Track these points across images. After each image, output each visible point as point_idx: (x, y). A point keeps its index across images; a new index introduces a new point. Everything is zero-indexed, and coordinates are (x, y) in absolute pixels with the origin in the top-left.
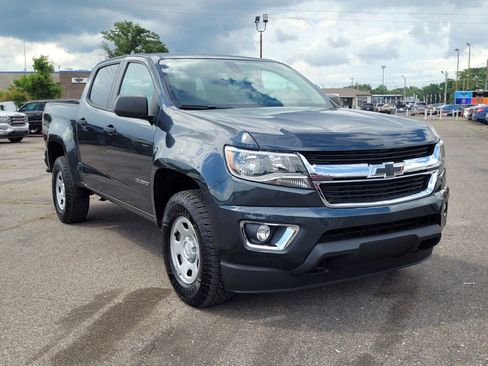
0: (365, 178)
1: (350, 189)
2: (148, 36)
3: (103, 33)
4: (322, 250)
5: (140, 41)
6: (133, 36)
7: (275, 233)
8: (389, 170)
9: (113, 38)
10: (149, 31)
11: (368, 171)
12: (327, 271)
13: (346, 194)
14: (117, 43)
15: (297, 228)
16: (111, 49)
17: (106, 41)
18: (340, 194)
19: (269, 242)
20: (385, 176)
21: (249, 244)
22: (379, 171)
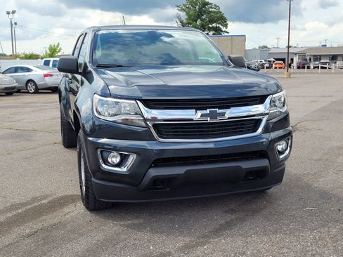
0: (192, 120)
1: (181, 128)
2: (211, 7)
3: (178, 6)
4: (154, 172)
5: (205, 12)
6: (199, 8)
7: (124, 159)
8: (212, 115)
9: (184, 10)
10: (211, 4)
11: (195, 115)
12: (168, 189)
13: (178, 132)
14: (187, 14)
15: (135, 156)
16: (183, 19)
17: (179, 12)
18: (174, 132)
19: (119, 165)
20: (209, 119)
21: (104, 165)
22: (202, 116)
